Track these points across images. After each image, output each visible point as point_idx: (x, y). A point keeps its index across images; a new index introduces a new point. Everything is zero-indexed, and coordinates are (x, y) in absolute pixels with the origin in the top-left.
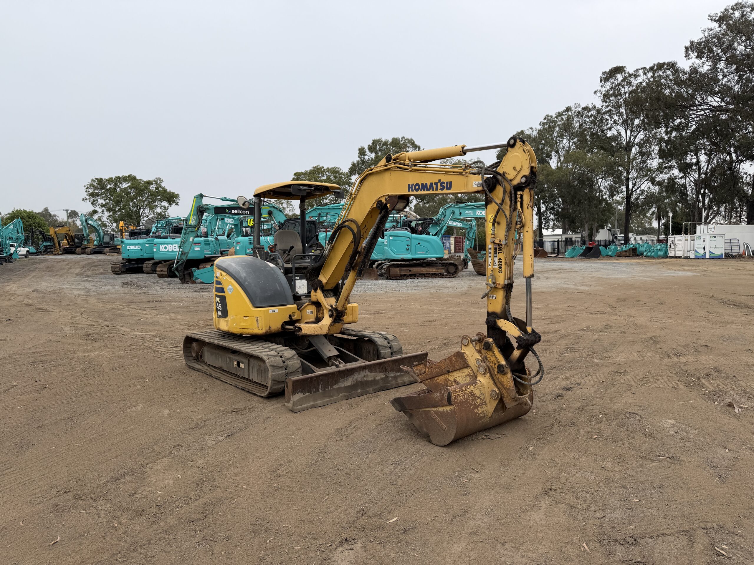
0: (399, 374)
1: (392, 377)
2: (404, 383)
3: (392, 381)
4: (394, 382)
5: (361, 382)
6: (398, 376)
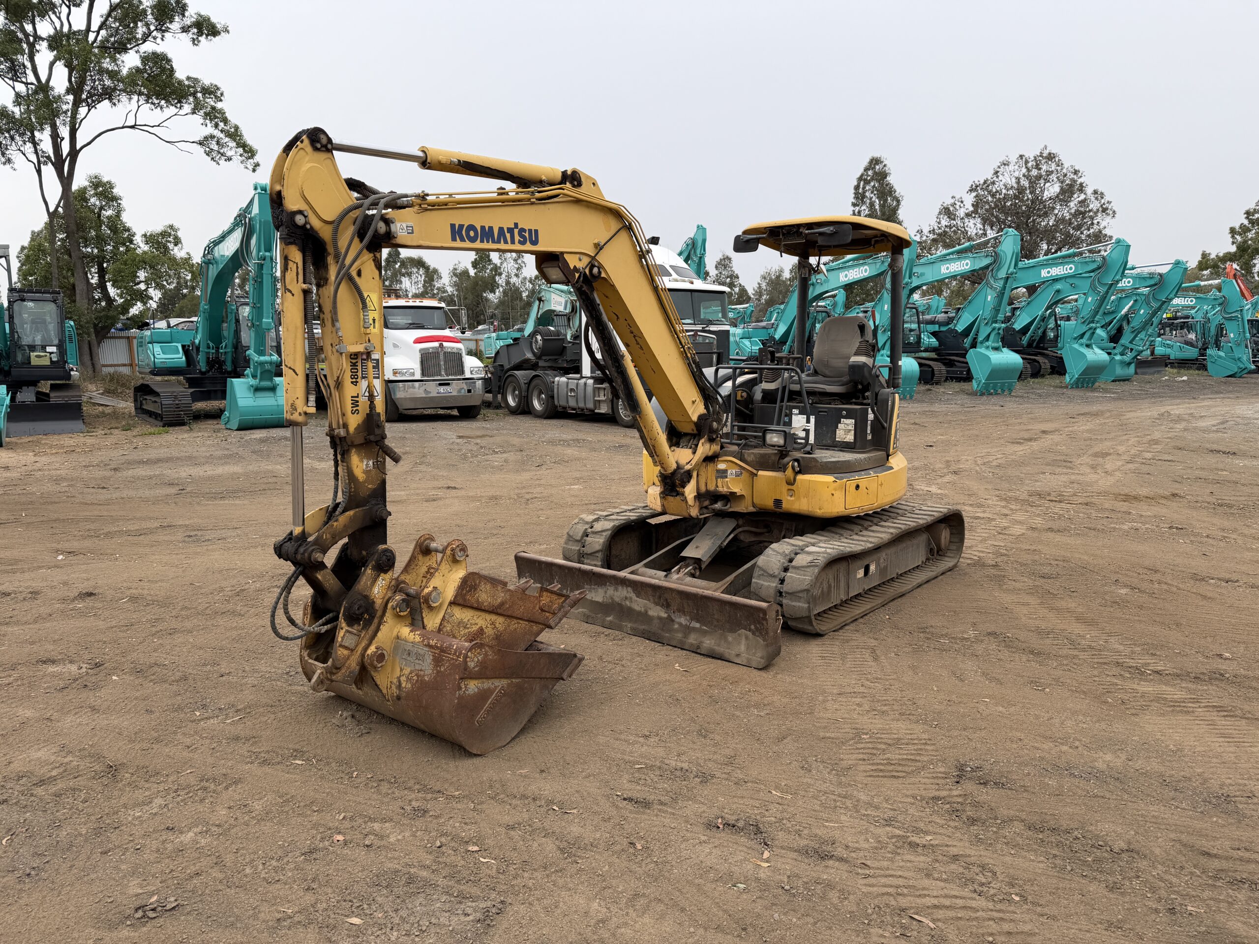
0: (697, 625)
1: (680, 624)
2: (698, 647)
3: (677, 631)
4: (680, 635)
5: (620, 605)
6: (694, 629)
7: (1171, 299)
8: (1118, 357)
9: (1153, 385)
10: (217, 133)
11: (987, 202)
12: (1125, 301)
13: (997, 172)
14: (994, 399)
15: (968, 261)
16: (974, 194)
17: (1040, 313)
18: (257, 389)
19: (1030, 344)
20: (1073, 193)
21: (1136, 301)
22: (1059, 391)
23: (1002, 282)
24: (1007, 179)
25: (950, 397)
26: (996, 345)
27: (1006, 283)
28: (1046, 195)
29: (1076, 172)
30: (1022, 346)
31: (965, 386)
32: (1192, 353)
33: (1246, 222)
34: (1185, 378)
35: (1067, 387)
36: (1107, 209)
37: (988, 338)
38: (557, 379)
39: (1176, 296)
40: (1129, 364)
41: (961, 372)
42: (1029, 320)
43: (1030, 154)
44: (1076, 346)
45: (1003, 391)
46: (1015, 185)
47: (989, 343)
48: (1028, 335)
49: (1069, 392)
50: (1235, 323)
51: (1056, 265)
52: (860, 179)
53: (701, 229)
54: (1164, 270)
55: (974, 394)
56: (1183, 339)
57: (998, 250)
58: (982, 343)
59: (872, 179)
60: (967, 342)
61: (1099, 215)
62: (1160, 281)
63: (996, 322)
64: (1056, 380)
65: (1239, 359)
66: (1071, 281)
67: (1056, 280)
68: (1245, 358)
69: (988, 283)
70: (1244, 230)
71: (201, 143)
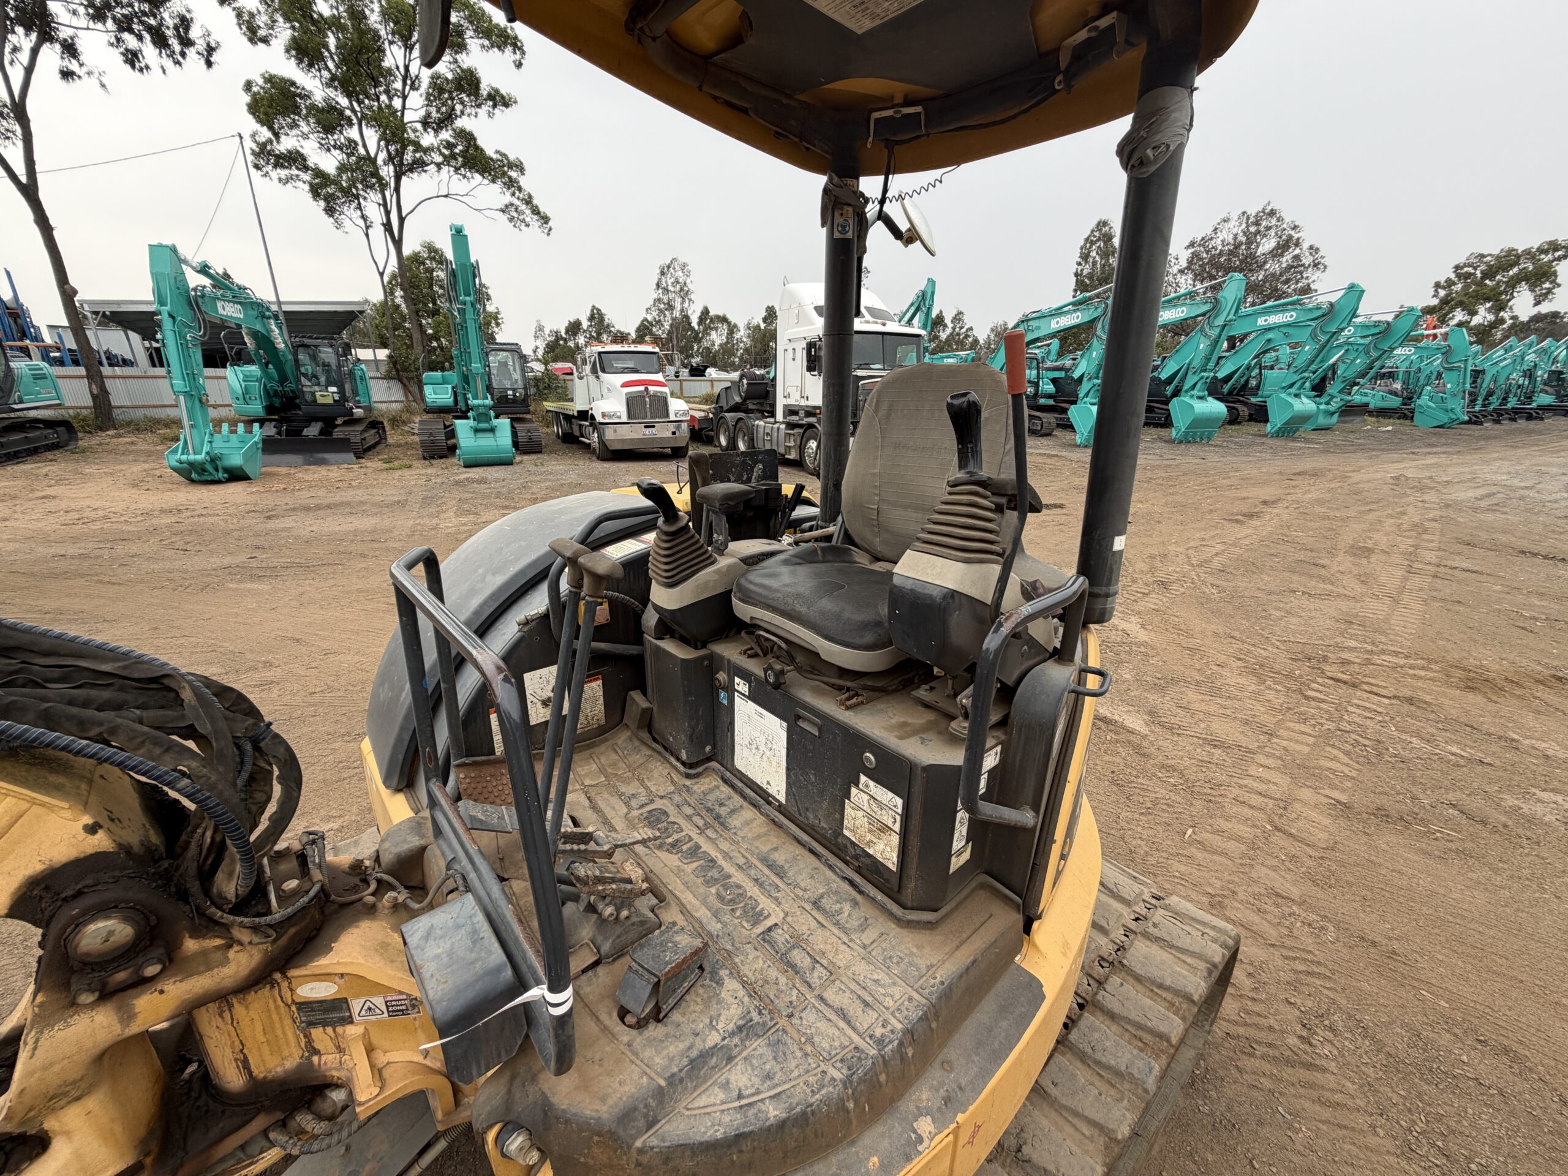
7: (1394, 349)
8: (1322, 407)
9: (1357, 435)
10: (517, 202)
11: (1202, 259)
12: (1335, 350)
13: (1216, 229)
14: (1193, 449)
15: (1184, 308)
16: (1192, 250)
17: (1246, 362)
18: (477, 431)
19: (1230, 393)
20: (1289, 247)
21: (1347, 351)
22: (1259, 440)
23: (1218, 330)
24: (1226, 236)
25: (1149, 444)
26: (1201, 394)
27: (1222, 331)
28: (1261, 250)
29: (1295, 228)
30: (1222, 394)
31: (1162, 432)
32: (1395, 402)
33: (1453, 276)
34: (1390, 428)
35: (1266, 436)
36: (1319, 263)
37: (1194, 387)
38: (757, 422)
39: (1400, 345)
40: (1334, 413)
41: (1160, 419)
42: (1234, 369)
43: (1252, 211)
44: (1283, 395)
45: (1202, 439)
46: (1232, 242)
47: (1195, 392)
48: (1230, 384)
49: (1269, 441)
50: (1455, 374)
51: (1276, 313)
52: (1087, 240)
53: (932, 282)
54: (1390, 318)
55: (1171, 441)
56: (1386, 389)
57: (1220, 295)
58: (1187, 391)
59: (1099, 239)
60: (1169, 390)
61: (1310, 270)
62: (1386, 330)
63: (1205, 371)
64: (1254, 428)
65: (1452, 410)
66: (1284, 330)
67: (1268, 329)
68: (1458, 410)
69: (1202, 330)
70: (1450, 283)
71: (503, 211)
